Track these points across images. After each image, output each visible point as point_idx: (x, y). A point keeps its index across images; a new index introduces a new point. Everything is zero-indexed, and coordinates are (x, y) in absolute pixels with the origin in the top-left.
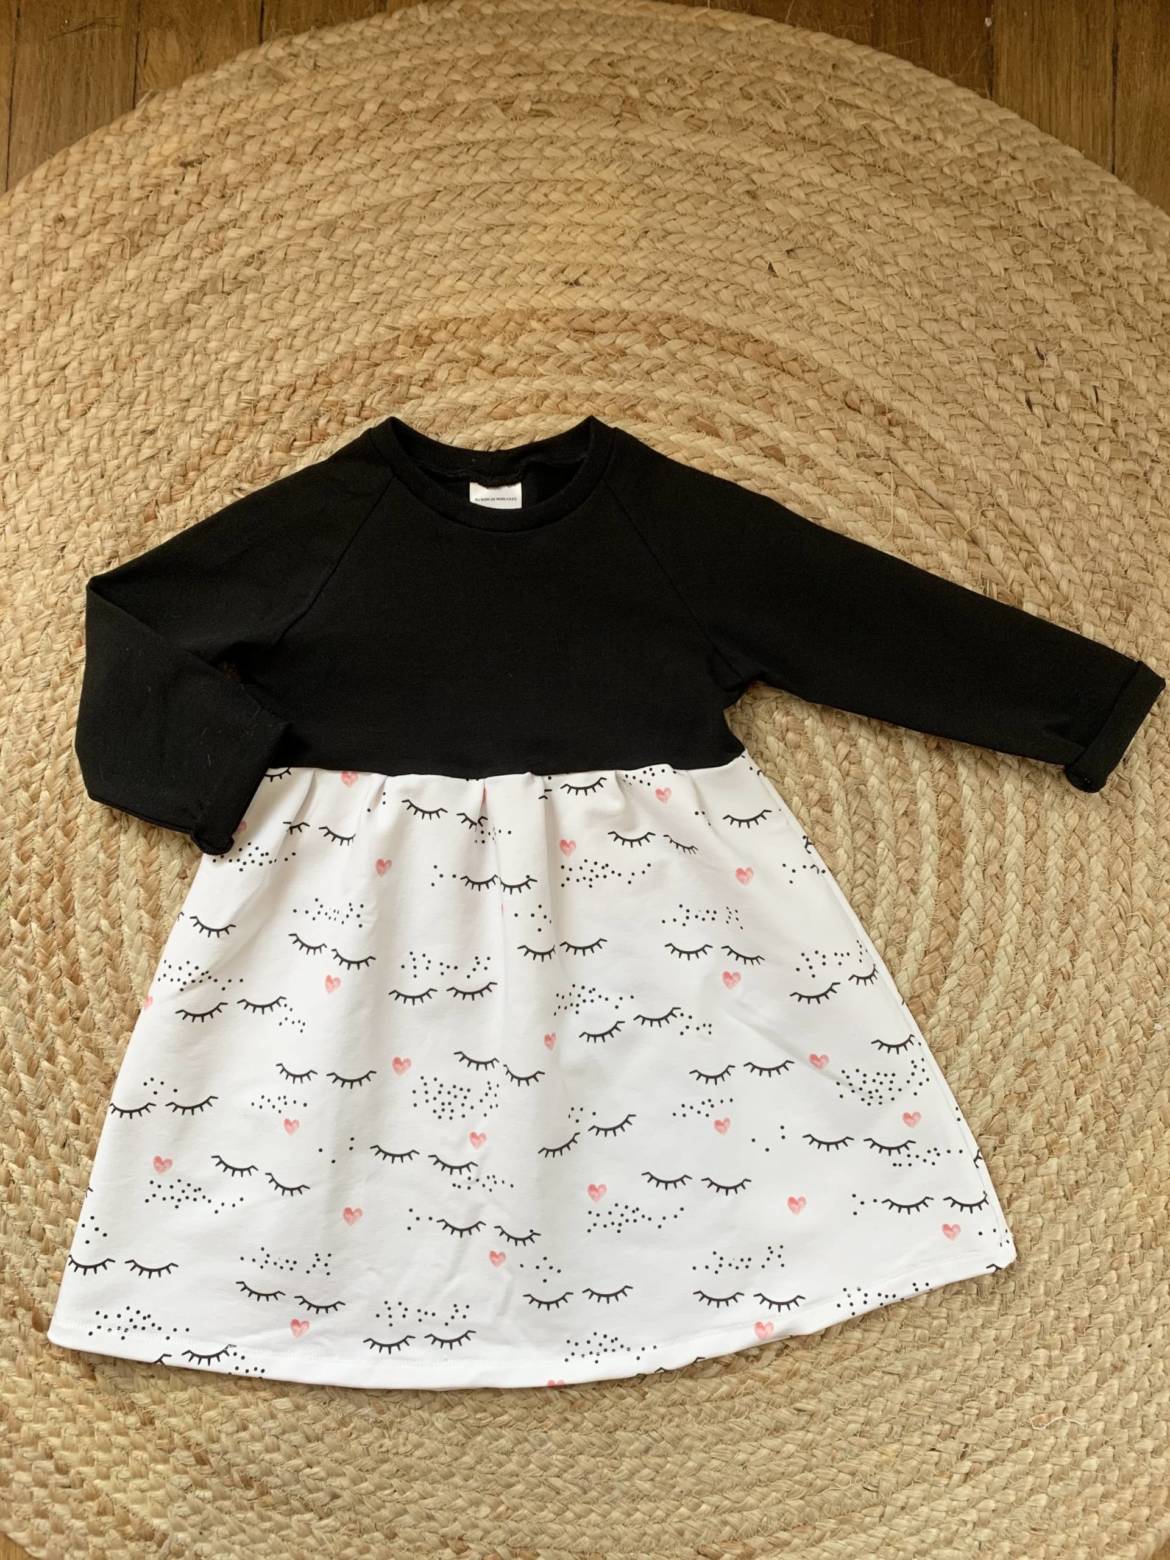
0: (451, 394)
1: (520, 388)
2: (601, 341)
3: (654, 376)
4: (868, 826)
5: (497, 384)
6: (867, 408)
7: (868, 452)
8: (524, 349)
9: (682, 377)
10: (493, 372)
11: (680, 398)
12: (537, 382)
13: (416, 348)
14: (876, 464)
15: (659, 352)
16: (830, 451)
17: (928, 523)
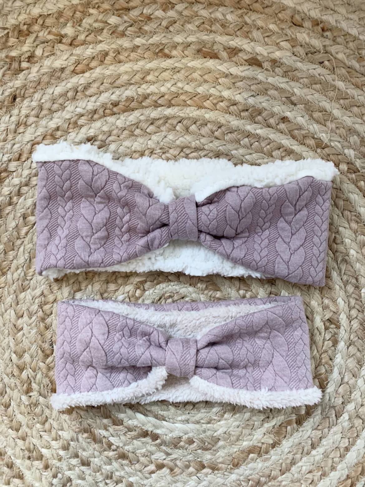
0: (47, 63)
1: (89, 51)
2: (134, 14)
3: (171, 29)
4: (354, 281)
5: (74, 52)
6: (307, 24)
7: (313, 50)
8: (88, 27)
9: (189, 26)
10: (71, 45)
11: (190, 39)
12: (99, 46)
13: (20, 38)
14: (318, 57)
15: (171, 13)
16: (289, 54)
17: (358, 87)
